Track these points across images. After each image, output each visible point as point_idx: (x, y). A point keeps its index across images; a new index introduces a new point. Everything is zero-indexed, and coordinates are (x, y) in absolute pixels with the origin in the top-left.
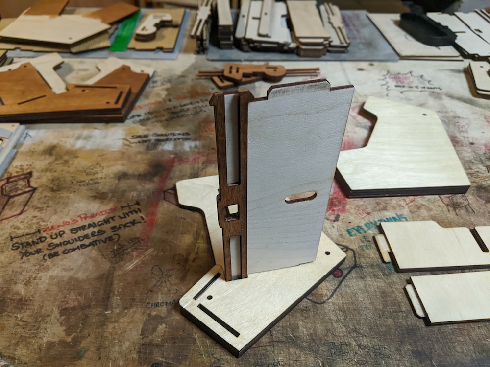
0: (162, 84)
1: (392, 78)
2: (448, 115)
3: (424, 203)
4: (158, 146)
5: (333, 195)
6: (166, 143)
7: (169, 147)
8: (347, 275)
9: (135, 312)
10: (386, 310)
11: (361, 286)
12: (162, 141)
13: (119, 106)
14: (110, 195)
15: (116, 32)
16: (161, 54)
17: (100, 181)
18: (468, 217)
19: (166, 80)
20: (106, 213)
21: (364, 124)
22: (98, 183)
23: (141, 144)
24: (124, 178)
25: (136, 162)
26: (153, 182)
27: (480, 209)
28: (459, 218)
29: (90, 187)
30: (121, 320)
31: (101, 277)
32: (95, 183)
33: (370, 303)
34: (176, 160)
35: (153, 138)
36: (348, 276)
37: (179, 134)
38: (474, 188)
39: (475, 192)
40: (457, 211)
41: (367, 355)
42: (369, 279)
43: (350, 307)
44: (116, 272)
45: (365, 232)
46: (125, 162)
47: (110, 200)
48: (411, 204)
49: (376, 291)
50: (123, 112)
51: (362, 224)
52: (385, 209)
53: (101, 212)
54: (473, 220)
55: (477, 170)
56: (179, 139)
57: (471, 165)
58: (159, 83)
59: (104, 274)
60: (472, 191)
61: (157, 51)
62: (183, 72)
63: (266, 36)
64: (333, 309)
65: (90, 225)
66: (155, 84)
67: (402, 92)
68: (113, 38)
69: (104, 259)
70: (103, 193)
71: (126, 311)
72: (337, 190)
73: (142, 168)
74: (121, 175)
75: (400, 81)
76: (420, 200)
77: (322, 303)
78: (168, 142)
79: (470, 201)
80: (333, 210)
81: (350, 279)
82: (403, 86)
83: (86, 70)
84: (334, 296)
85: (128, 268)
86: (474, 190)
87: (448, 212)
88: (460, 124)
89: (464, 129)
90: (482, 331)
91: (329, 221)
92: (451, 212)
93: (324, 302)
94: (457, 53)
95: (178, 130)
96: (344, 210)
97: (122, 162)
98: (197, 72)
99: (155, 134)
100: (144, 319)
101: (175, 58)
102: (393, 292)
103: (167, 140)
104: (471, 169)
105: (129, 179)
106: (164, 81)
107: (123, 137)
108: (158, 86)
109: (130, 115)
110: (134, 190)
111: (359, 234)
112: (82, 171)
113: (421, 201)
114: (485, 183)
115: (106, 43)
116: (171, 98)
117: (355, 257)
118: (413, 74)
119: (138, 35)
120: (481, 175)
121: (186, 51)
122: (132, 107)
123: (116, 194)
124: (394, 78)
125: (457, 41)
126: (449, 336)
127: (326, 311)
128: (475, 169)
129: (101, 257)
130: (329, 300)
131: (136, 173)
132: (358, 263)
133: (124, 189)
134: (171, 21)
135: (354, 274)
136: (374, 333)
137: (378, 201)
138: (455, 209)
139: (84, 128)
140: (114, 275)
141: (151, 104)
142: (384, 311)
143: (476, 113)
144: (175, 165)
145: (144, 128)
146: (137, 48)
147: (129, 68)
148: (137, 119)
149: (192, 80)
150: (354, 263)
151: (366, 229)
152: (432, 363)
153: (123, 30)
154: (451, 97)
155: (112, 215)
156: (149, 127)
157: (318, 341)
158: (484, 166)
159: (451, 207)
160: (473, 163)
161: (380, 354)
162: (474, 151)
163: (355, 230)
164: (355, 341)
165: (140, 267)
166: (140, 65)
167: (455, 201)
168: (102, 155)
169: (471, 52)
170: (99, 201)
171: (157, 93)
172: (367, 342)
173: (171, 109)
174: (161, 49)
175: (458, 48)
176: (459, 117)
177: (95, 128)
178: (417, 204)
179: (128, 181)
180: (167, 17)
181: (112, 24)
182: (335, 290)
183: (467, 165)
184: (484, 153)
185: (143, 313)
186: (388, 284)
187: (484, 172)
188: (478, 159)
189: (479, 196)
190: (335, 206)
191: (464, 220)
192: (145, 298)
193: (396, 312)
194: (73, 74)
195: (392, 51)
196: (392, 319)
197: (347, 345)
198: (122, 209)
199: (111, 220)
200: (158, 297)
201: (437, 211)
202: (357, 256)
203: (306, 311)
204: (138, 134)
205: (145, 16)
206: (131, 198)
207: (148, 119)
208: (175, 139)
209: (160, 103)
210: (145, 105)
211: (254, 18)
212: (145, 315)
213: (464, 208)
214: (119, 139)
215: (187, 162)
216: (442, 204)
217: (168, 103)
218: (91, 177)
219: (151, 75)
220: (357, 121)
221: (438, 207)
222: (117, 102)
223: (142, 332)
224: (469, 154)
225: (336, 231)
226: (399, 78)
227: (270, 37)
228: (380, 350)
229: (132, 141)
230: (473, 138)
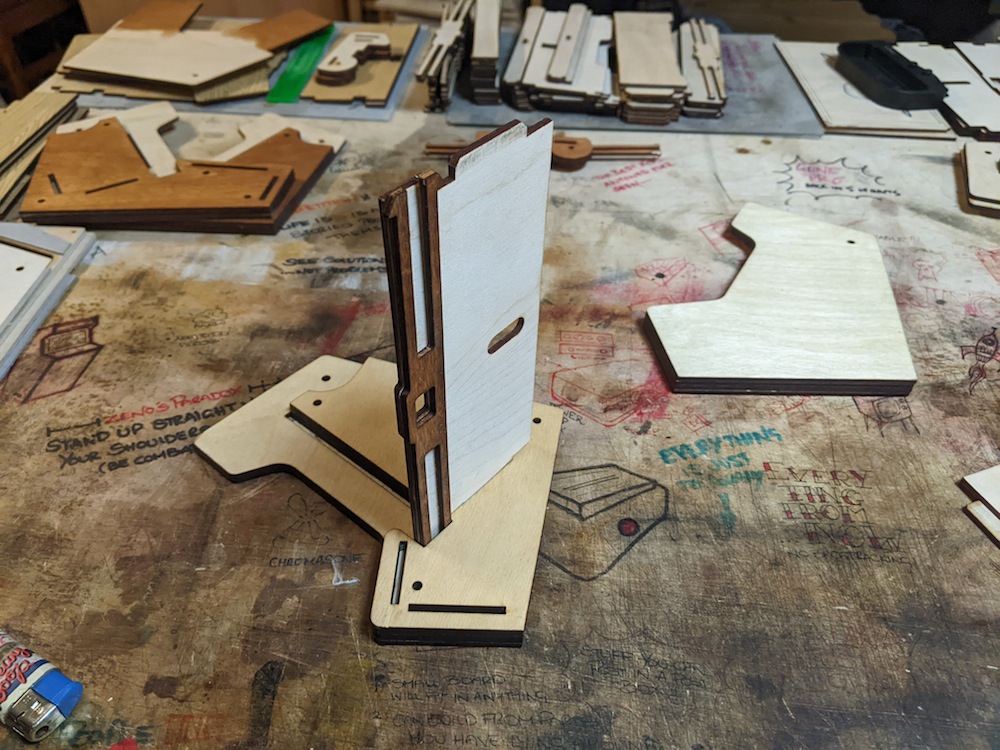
0: (356, 167)
1: (803, 169)
2: (903, 245)
3: (820, 410)
4: (331, 282)
5: (645, 385)
6: (346, 276)
7: (351, 282)
8: (646, 532)
9: (248, 572)
10: (709, 600)
11: (670, 554)
12: (342, 271)
13: (267, 203)
14: (233, 364)
15: (284, 64)
16: (361, 111)
17: (217, 338)
18: (903, 441)
19: (364, 158)
20: (221, 396)
21: (730, 257)
22: (214, 342)
23: (301, 275)
24: (262, 335)
25: (287, 307)
26: (314, 344)
27: (931, 426)
28: (886, 441)
29: (199, 347)
30: (222, 584)
31: (196, 508)
32: (208, 342)
33: (680, 586)
34: (362, 306)
35: (324, 265)
36: (648, 535)
37: (375, 260)
38: (926, 388)
39: (929, 395)
40: (884, 428)
41: (659, 677)
42: (687, 542)
43: (643, 589)
44: (222, 500)
45: (695, 457)
46: (268, 307)
47: (231, 374)
48: (796, 410)
49: (695, 565)
50: (275, 215)
51: (692, 443)
52: (741, 416)
53: (212, 394)
54: (912, 447)
55: (939, 353)
56: (372, 269)
57: (930, 343)
58: (350, 165)
59: (202, 504)
60: (923, 393)
61: (354, 103)
62: (397, 146)
63: (562, 81)
64: (608, 591)
65: (189, 417)
66: (342, 167)
67: (817, 198)
68: (275, 78)
69: (205, 477)
70: (221, 360)
71: (233, 569)
72: (656, 377)
73: (296, 319)
74: (257, 330)
75: (818, 176)
76: (813, 403)
77: (590, 580)
78: (350, 274)
79: (914, 411)
80: (641, 414)
81: (650, 539)
82: (823, 186)
83: (218, 135)
84: (615, 568)
85: (245, 495)
86: (926, 391)
87: (865, 429)
88: (923, 263)
89: (929, 274)
90: (890, 652)
91: (629, 434)
92: (871, 430)
93: (594, 578)
94: (944, 125)
95: (372, 253)
96: (661, 414)
97: (261, 307)
98: (423, 147)
99: (328, 258)
100: (263, 585)
101: (387, 117)
102: (729, 569)
103: (350, 270)
104: (928, 350)
105: (270, 337)
106: (360, 161)
107: (270, 261)
108: (348, 170)
109: (289, 223)
110: (277, 359)
111: (683, 461)
112: (188, 319)
113: (815, 407)
114: (953, 378)
115: (261, 86)
116: (369, 193)
117: (667, 501)
118: (846, 162)
119: (321, 73)
120: (947, 362)
121: (409, 106)
122: (293, 207)
123: (243, 364)
124: (809, 169)
125: (946, 100)
126: (824, 658)
127: (596, 594)
128: (937, 350)
129: (200, 472)
130: (605, 576)
131: (284, 328)
132: (671, 511)
133: (259, 355)
134: (387, 48)
135: (659, 531)
136: (679, 640)
137: (730, 401)
138: (880, 424)
139: (201, 241)
140: (221, 505)
141: (329, 203)
142: (704, 602)
143: (961, 244)
144: (358, 316)
145: (311, 246)
146: (319, 97)
147: (298, 134)
148: (301, 229)
149: (413, 160)
150: (663, 512)
151: (697, 450)
152: (780, 701)
153: (297, 63)
154: (917, 210)
155: (230, 400)
156: (320, 245)
157: (571, 646)
158: (956, 346)
159: (874, 419)
160: (935, 339)
161: (685, 678)
162: (942, 317)
163: (676, 451)
164: (641, 650)
165: (268, 495)
166: (318, 129)
167: (883, 409)
168: (227, 292)
169: (972, 123)
170: (212, 374)
171: (344, 183)
172: (663, 654)
173: (365, 213)
174: (362, 100)
175: (949, 115)
176: (924, 250)
177: (222, 243)
178: (806, 410)
179: (267, 341)
180: (382, 40)
181: (275, 51)
182: (619, 558)
183: (922, 342)
184: (962, 322)
185: (262, 575)
186: (723, 554)
187: (955, 358)
188: (948, 332)
189: (933, 403)
190: (646, 405)
191: (895, 445)
192: (269, 549)
193: (728, 605)
194: (195, 143)
195: (812, 116)
196: (718, 616)
197: (624, 657)
198: (250, 391)
199: (227, 409)
200: (292, 548)
201: (844, 425)
202: (671, 499)
203: (558, 590)
204: (297, 258)
205: (341, 36)
206: (269, 371)
207: (321, 230)
208: (365, 270)
209: (348, 200)
210: (318, 205)
211: (545, 46)
212: (265, 577)
213: (899, 423)
214: (263, 265)
215: (380, 312)
216: (855, 414)
217: (361, 201)
218: (201, 331)
219: (336, 149)
220: (718, 250)
221: (847, 419)
222: (263, 197)
223: (255, 606)
224: (931, 322)
225: (640, 451)
226: (818, 169)
227: (570, 83)
228: (684, 670)
229: (286, 269)
230: (944, 291)
